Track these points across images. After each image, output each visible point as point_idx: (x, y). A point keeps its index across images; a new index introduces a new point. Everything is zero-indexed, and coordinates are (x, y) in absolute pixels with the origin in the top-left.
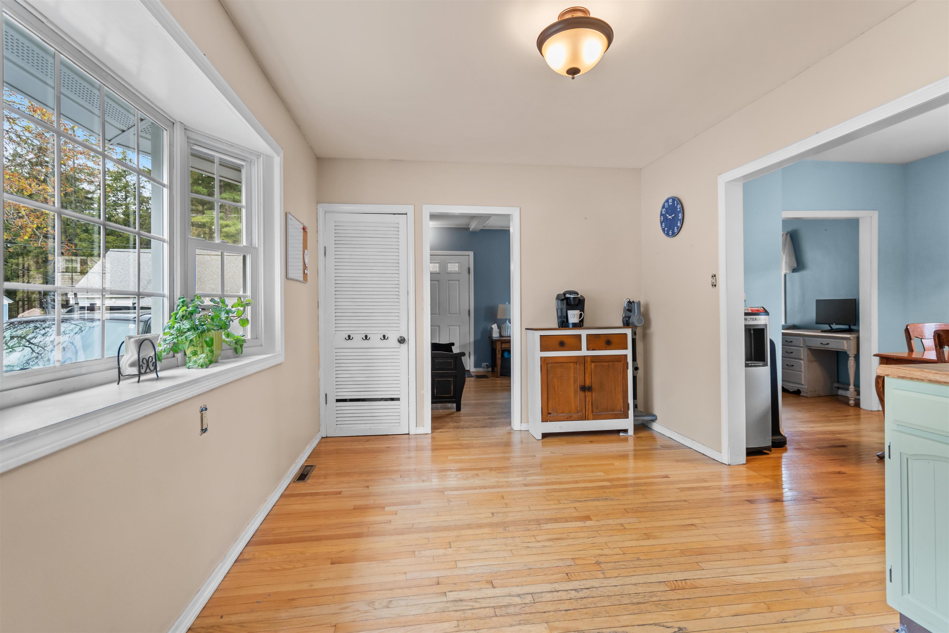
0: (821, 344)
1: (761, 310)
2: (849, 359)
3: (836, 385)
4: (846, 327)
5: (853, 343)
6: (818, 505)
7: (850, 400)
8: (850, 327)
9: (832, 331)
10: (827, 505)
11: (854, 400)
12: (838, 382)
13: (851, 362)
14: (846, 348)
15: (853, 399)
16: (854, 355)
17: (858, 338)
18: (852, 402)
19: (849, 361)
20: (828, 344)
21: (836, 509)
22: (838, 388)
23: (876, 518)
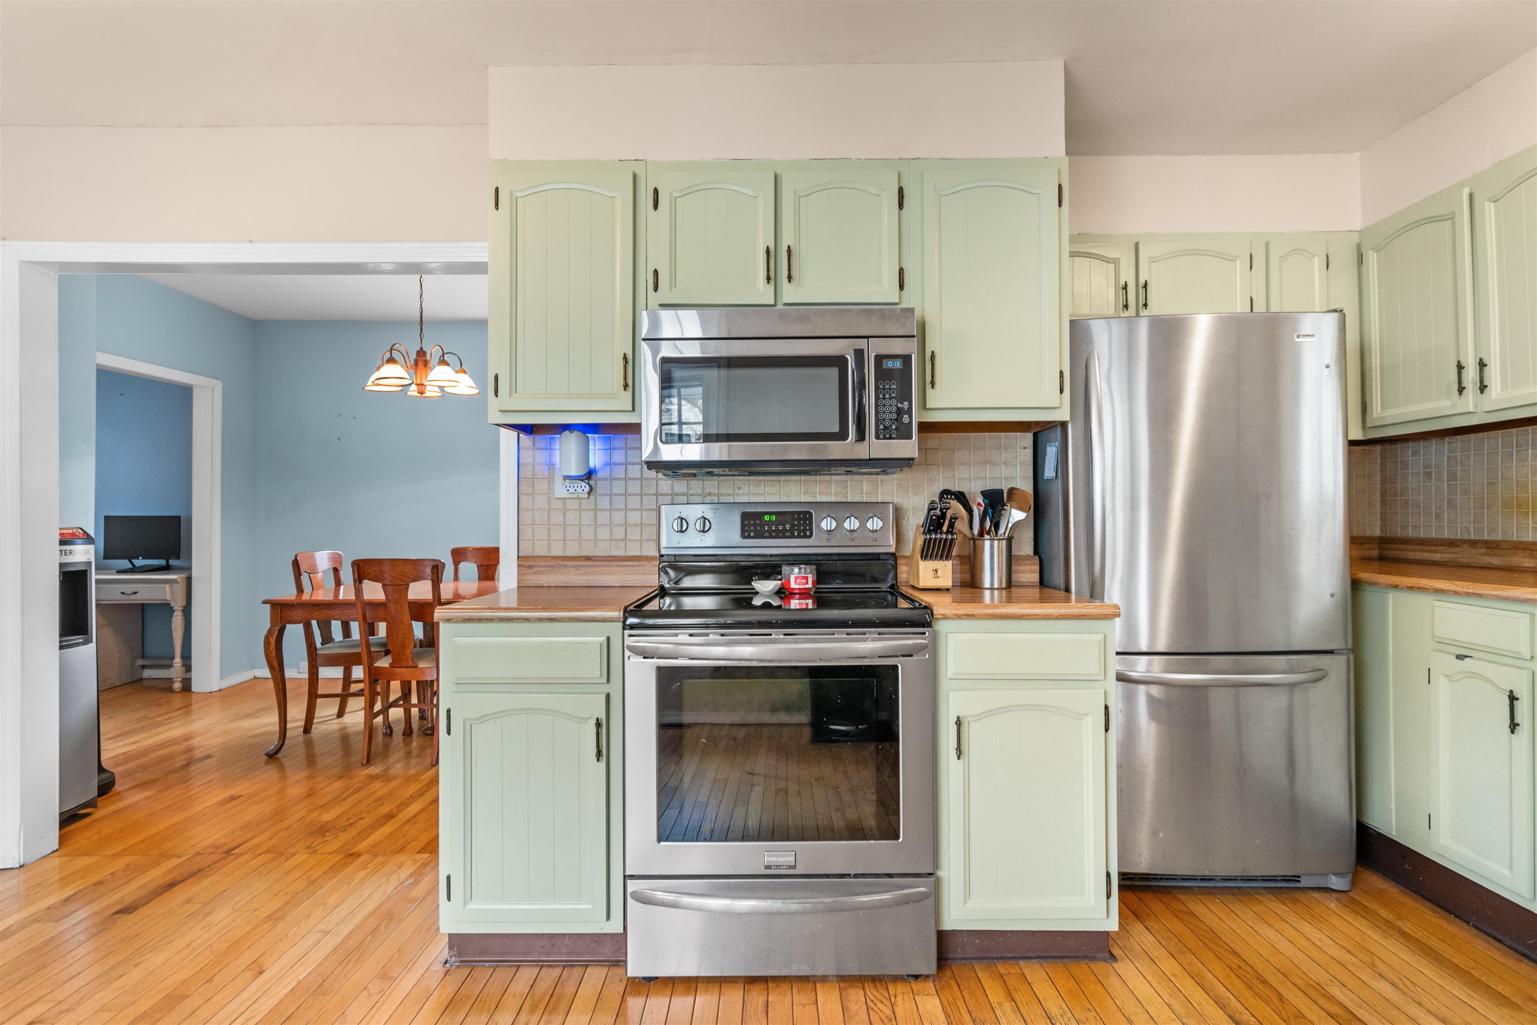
0: (123, 593)
1: (78, 534)
2: (174, 614)
3: (140, 662)
4: (162, 562)
5: (180, 589)
6: (242, 859)
7: (173, 682)
8: (167, 562)
9: (134, 570)
10: (252, 853)
11: (181, 682)
12: (143, 657)
13: (178, 620)
14: (168, 598)
15: (180, 679)
16: (182, 608)
17: (189, 580)
18: (177, 686)
19: (173, 618)
20: (135, 593)
21: (271, 852)
22: (143, 667)
23: (324, 840)
